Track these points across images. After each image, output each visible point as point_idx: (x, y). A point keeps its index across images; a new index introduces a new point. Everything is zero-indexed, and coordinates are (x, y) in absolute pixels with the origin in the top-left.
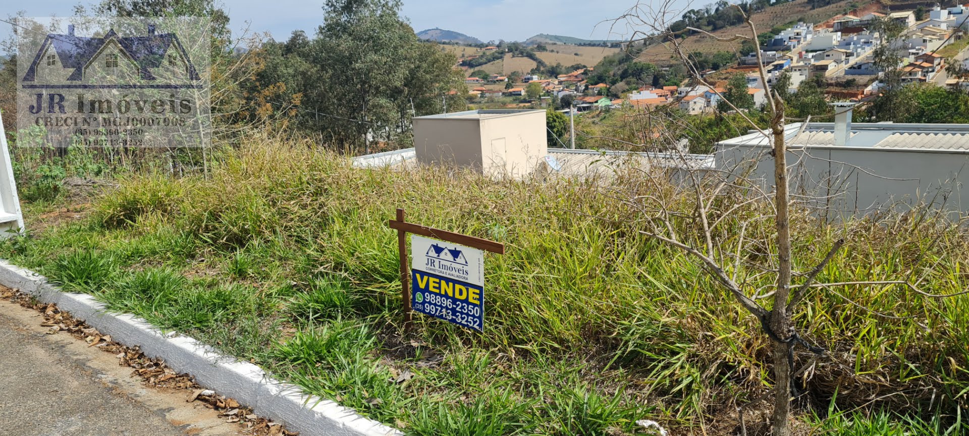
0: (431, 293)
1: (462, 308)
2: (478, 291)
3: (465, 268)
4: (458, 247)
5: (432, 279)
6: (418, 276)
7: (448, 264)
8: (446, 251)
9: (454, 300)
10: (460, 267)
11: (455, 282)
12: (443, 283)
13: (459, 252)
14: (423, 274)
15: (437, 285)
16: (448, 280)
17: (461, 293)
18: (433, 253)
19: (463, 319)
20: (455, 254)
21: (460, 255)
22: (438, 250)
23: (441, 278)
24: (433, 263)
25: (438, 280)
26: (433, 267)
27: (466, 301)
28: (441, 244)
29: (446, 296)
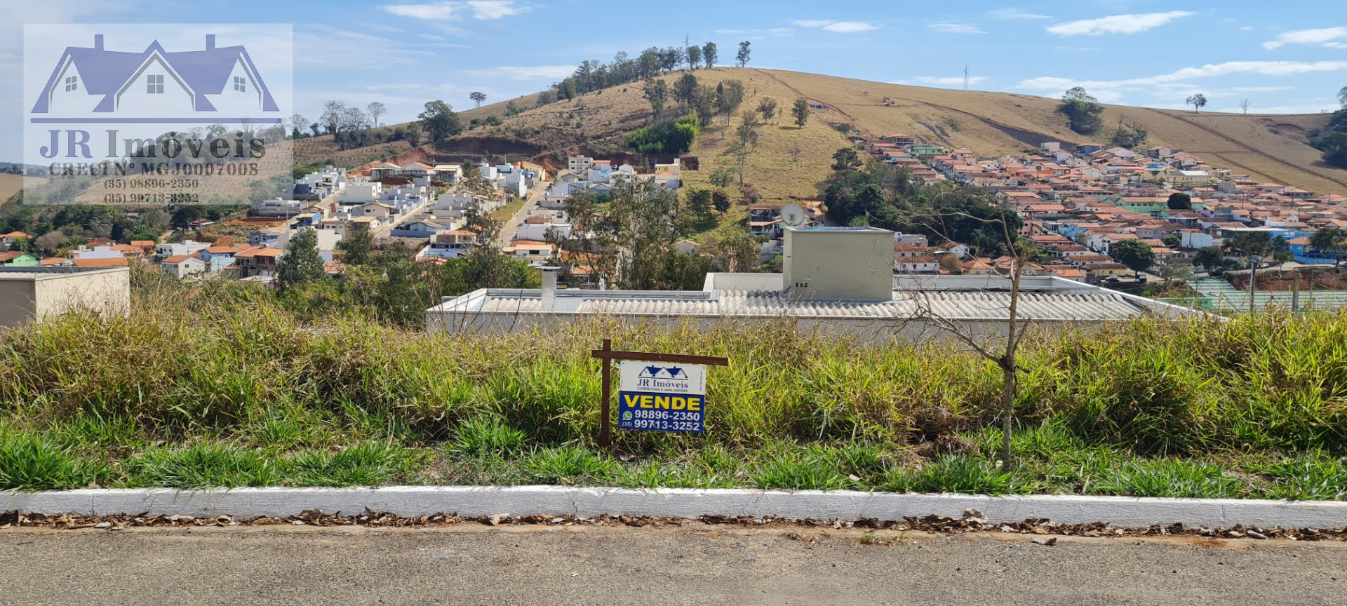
0: (642, 409)
1: (680, 416)
2: (698, 400)
3: (685, 382)
4: (678, 365)
5: (643, 398)
6: (627, 397)
7: (666, 381)
8: (664, 370)
9: (671, 411)
10: (680, 382)
11: (671, 396)
12: (658, 399)
13: (679, 369)
14: (632, 394)
15: (651, 402)
16: (663, 396)
17: (679, 403)
18: (648, 374)
19: (680, 426)
20: (674, 372)
21: (680, 372)
22: (653, 371)
23: (655, 395)
24: (646, 383)
25: (652, 397)
26: (646, 386)
27: (686, 410)
28: (657, 365)
29: (661, 409)
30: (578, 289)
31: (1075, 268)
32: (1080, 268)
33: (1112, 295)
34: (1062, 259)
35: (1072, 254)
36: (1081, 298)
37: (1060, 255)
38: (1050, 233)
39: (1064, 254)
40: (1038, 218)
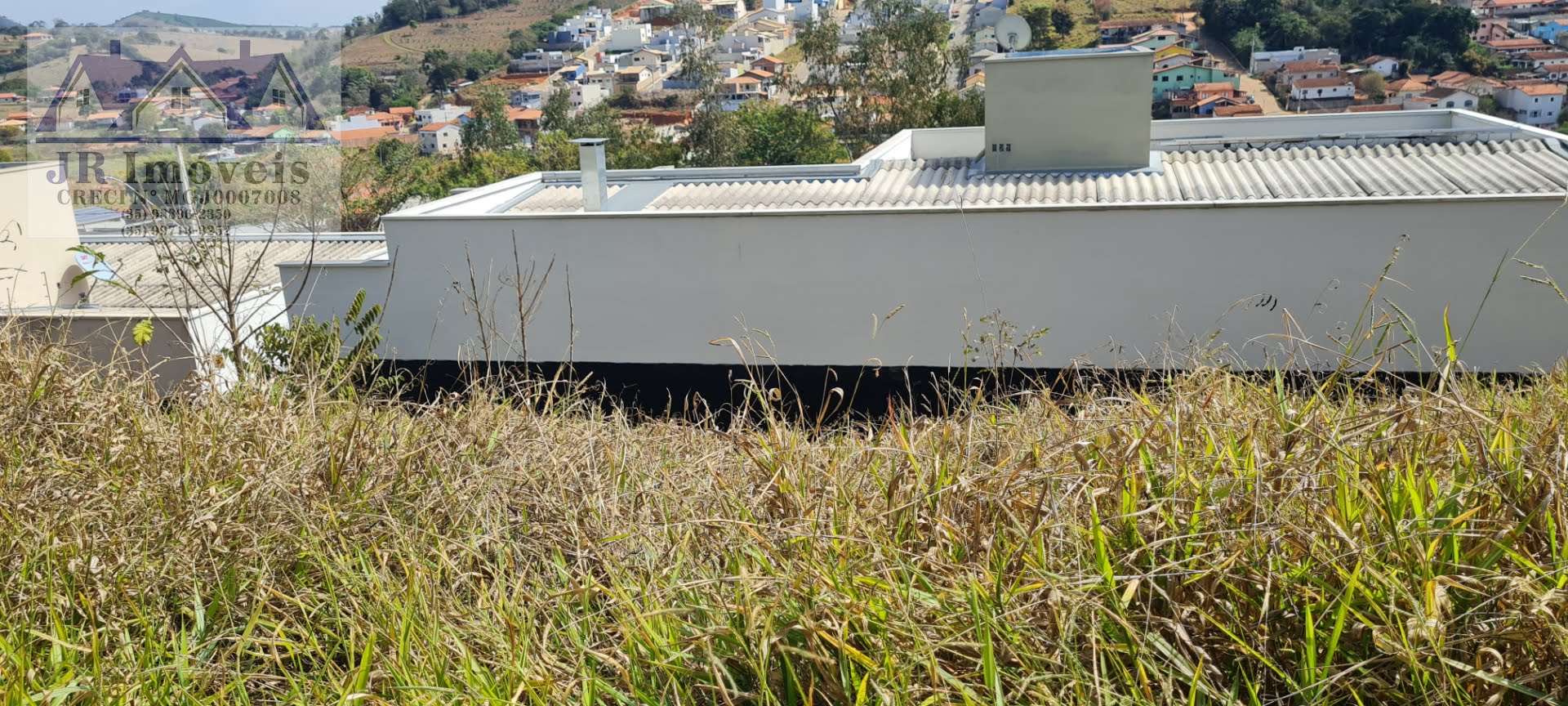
30: (671, 168)
31: (1551, 82)
32: (1559, 82)
33: (1543, 141)
34: (1533, 71)
35: (1548, 63)
36: (1483, 148)
37: (1531, 65)
38: (1517, 35)
39: (1537, 64)
40: (1502, 16)
